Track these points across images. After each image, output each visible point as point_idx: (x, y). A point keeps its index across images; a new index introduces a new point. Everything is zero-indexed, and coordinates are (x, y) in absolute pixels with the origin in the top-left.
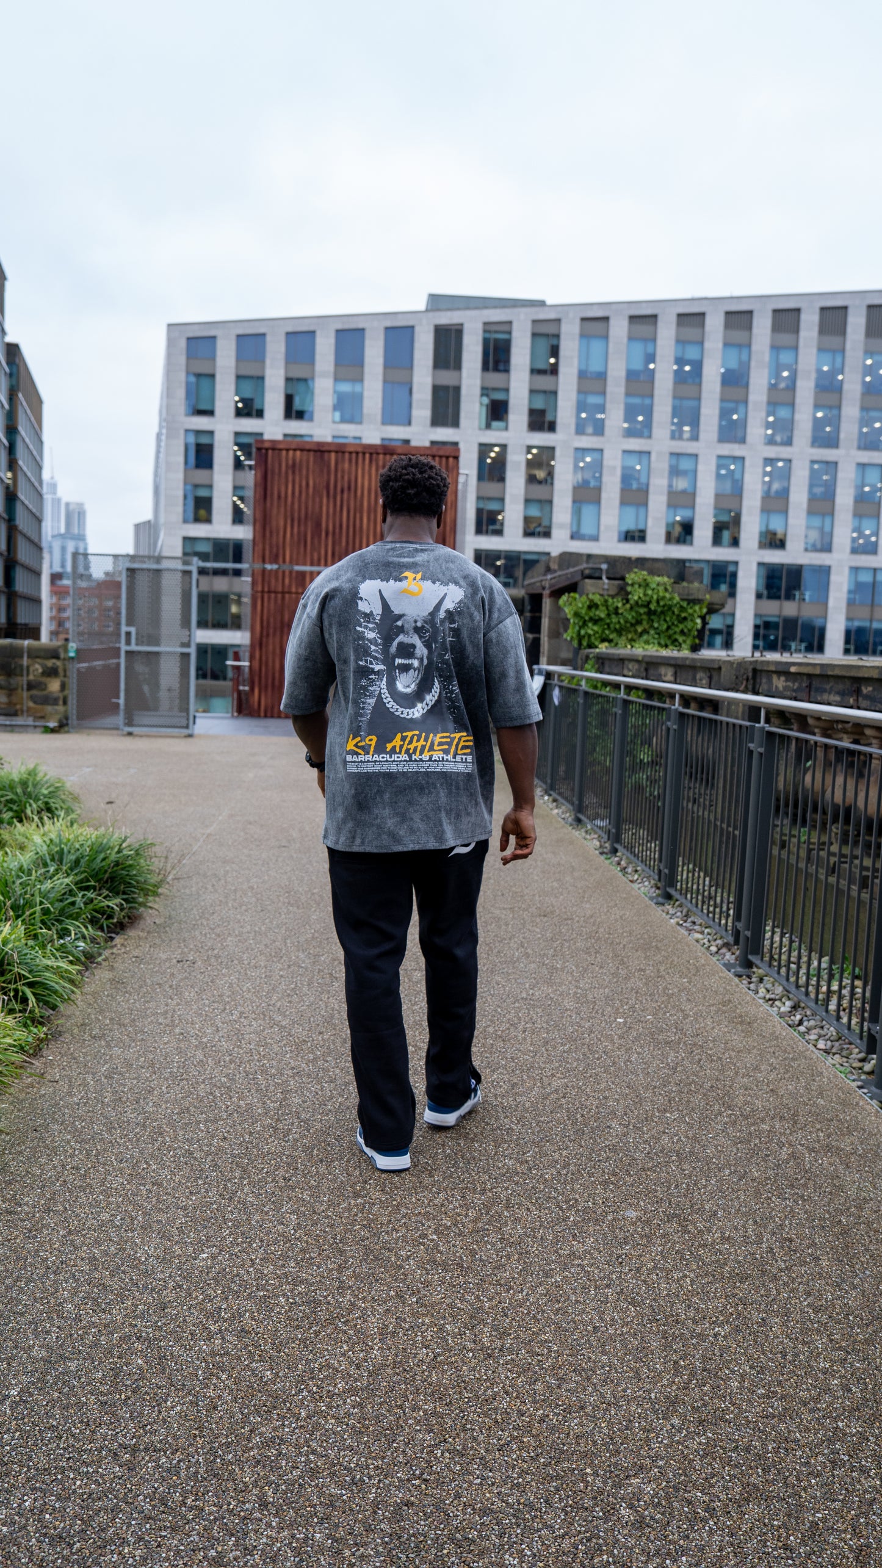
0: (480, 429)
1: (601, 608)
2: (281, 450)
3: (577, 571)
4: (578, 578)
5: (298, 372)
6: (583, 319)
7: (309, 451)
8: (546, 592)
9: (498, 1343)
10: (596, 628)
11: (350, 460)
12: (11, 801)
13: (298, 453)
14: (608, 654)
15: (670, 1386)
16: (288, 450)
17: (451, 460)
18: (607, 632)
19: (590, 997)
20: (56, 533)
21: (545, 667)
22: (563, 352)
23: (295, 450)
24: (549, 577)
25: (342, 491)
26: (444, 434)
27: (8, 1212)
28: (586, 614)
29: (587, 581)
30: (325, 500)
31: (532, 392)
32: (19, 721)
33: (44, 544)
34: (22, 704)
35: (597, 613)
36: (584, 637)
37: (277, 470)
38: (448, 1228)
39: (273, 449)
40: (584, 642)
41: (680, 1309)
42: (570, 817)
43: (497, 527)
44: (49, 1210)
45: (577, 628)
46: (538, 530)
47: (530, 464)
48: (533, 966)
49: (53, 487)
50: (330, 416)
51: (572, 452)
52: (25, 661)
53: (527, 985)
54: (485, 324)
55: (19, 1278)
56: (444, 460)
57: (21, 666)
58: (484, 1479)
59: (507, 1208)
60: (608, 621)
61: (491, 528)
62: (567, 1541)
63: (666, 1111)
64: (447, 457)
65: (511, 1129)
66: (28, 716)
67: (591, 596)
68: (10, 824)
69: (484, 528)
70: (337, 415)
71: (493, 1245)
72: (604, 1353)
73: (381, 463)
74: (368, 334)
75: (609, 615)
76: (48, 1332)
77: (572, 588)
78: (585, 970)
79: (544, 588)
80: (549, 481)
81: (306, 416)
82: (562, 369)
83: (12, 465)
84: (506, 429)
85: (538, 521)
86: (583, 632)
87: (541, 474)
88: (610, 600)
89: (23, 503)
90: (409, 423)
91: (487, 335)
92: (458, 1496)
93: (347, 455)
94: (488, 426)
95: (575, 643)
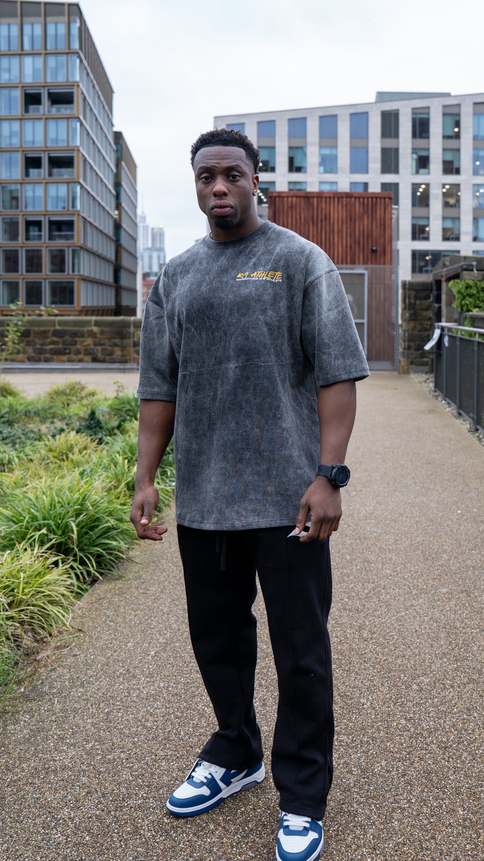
0: (412, 174)
1: (473, 288)
2: (283, 197)
3: (458, 267)
4: (459, 270)
5: (296, 143)
6: (475, 104)
7: (301, 197)
8: (443, 279)
9: (370, 636)
10: (471, 300)
11: (326, 202)
12: (129, 410)
13: (294, 199)
14: (478, 315)
15: (446, 649)
16: (288, 197)
17: (387, 200)
18: (478, 302)
19: (445, 501)
20: (145, 247)
21: (443, 324)
22: (463, 124)
23: (292, 197)
24: (445, 270)
25: (322, 220)
26: (389, 178)
27: (143, 593)
28: (465, 292)
29: (465, 272)
30: (311, 227)
31: (444, 150)
32: (128, 366)
33: (139, 255)
34: (130, 355)
35: (471, 291)
36: (464, 305)
37: (281, 210)
38: (353, 597)
39: (279, 197)
40: (464, 309)
41: (458, 624)
42: (455, 412)
43: (425, 235)
44: (162, 592)
45: (460, 300)
46: (451, 236)
47: (445, 195)
48: (417, 488)
49: (144, 218)
50: (317, 169)
51: (471, 187)
52: (132, 330)
53: (412, 497)
54: (413, 109)
55: (151, 616)
56: (383, 200)
57: (130, 333)
58: (356, 678)
59: (384, 589)
60: (478, 295)
61: (421, 236)
62: (388, 695)
63: (472, 550)
64: (385, 198)
65: (392, 558)
66: (134, 362)
67: (467, 281)
68: (131, 421)
69: (417, 236)
70: (322, 169)
71: (374, 602)
72: (418, 639)
73: (344, 203)
74: (339, 118)
75: (478, 292)
76: (166, 634)
77: (457, 276)
78: (446, 489)
79: (442, 276)
80: (457, 205)
81: (303, 170)
82: (463, 135)
83: (118, 206)
84: (429, 173)
85: (451, 230)
86: (463, 303)
87: (452, 201)
88: (479, 283)
89: (125, 230)
90: (367, 172)
91: (415, 116)
92: (344, 683)
93: (324, 199)
94: (417, 172)
95: (459, 310)
